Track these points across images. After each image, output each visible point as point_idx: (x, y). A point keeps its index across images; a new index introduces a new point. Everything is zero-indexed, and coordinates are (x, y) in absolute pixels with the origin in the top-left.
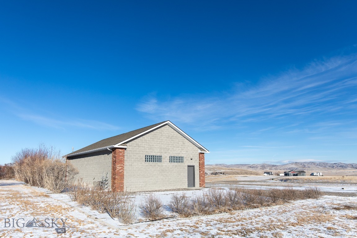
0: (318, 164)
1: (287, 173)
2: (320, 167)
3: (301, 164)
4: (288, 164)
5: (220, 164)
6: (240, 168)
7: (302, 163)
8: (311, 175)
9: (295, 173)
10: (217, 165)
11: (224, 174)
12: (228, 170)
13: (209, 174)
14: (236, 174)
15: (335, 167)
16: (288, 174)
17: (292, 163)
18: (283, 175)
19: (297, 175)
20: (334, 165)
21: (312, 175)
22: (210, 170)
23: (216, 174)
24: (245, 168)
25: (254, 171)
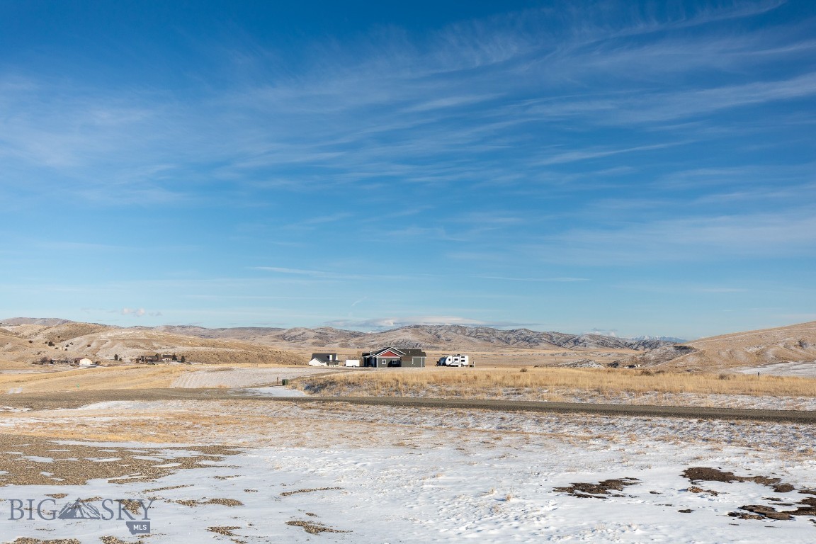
0: (472, 332)
1: (371, 358)
2: (476, 340)
3: (430, 329)
4: (394, 330)
5: (183, 327)
6: (248, 342)
7: (432, 327)
8: (439, 364)
9: (395, 358)
10: (170, 328)
11: (183, 360)
12: (202, 345)
13: (127, 360)
14: (226, 361)
15: (511, 342)
16: (373, 362)
17: (406, 329)
18: (357, 363)
19: (398, 364)
20: (511, 336)
21: (442, 363)
22: (134, 347)
23: (155, 359)
24: (265, 342)
25: (294, 351)
